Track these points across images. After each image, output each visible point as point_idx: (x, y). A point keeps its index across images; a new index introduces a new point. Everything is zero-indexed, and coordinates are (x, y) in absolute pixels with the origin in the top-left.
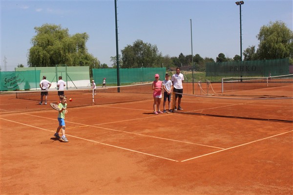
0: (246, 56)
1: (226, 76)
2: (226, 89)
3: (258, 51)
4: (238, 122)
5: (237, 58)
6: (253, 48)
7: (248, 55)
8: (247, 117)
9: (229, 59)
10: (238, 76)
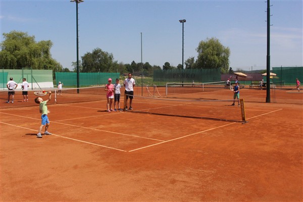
0: (187, 65)
1: (170, 82)
2: (169, 92)
3: (196, 62)
4: (178, 119)
5: (180, 67)
6: (193, 59)
7: (189, 64)
8: (185, 115)
9: (173, 67)
10: (180, 81)
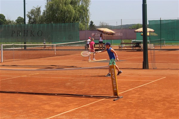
0: (30, 18)
1: (6, 43)
2: (6, 57)
3: (44, 13)
4: (21, 98)
5: (21, 21)
6: (39, 10)
7: (33, 17)
8: (31, 91)
9: (10, 22)
10: (21, 42)
